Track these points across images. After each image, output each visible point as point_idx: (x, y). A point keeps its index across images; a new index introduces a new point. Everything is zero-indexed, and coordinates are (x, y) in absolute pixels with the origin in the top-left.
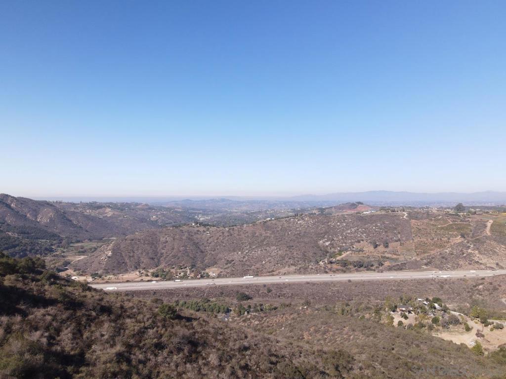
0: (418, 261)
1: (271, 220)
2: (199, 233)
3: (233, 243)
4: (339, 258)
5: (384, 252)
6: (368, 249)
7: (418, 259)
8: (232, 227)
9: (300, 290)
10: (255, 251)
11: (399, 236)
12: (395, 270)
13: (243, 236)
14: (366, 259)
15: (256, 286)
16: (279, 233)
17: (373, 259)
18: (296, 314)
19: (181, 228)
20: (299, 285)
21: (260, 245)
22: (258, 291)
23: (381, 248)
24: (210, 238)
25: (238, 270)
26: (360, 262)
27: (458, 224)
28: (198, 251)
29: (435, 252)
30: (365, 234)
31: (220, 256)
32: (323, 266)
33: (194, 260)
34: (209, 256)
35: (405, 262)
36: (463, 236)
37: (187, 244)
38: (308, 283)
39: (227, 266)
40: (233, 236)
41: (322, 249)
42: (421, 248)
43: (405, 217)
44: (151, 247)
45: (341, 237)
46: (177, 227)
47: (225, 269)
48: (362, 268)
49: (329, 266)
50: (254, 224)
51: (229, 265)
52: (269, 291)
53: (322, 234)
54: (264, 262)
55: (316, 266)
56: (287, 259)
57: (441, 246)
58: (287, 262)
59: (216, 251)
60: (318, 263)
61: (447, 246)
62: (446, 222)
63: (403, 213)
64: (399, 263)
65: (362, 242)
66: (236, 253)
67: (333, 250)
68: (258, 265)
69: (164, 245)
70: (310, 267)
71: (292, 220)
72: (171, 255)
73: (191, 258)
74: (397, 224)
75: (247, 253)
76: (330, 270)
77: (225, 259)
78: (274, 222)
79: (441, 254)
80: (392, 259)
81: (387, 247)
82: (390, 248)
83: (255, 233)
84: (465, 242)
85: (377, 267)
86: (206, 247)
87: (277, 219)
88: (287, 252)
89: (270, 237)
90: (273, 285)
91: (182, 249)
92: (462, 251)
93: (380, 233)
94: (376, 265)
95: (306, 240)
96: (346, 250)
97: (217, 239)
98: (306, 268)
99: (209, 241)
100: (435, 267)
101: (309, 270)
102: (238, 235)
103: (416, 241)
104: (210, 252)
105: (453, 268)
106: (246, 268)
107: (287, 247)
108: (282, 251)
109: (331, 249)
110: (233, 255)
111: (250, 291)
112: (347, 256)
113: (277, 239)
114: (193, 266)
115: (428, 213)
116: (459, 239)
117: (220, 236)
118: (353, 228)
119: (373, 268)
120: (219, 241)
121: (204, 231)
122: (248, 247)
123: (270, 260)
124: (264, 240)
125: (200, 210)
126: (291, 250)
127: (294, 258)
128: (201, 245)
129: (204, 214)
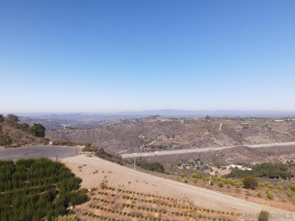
0: (189, 145)
1: (111, 125)
2: (69, 133)
3: (90, 138)
4: (150, 144)
5: (172, 141)
6: (165, 139)
7: (189, 143)
8: (89, 130)
10: (104, 142)
11: (180, 132)
12: (178, 149)
13: (95, 134)
14: (164, 144)
16: (116, 132)
17: (167, 144)
19: (57, 131)
21: (106, 139)
23: (171, 139)
24: (76, 136)
26: (161, 146)
27: (207, 126)
29: (197, 139)
30: (163, 132)
32: (142, 149)
35: (183, 145)
36: (209, 131)
40: (89, 134)
41: (141, 140)
42: (191, 138)
43: (182, 122)
45: (150, 134)
46: (54, 130)
48: (162, 149)
49: (145, 149)
50: (102, 127)
53: (140, 132)
54: (109, 148)
55: (138, 149)
56: (122, 146)
57: (199, 137)
58: (122, 147)
60: (139, 147)
61: (202, 137)
62: (202, 124)
63: (182, 120)
64: (180, 146)
65: (161, 135)
67: (146, 140)
70: (135, 149)
71: (123, 125)
74: (179, 126)
75: (99, 144)
76: (146, 150)
78: (113, 126)
79: (199, 140)
80: (176, 144)
81: (174, 138)
82: (175, 138)
83: (103, 133)
84: (210, 134)
85: (169, 148)
87: (115, 124)
88: (122, 142)
89: (111, 135)
92: (209, 138)
93: (170, 131)
94: (169, 147)
95: (132, 135)
96: (153, 140)
99: (75, 138)
100: (197, 147)
101: (134, 151)
102: (93, 134)
103: (188, 134)
105: (205, 147)
107: (122, 139)
108: (119, 142)
109: (145, 140)
112: (154, 143)
113: (115, 135)
115: (193, 120)
116: (207, 133)
117: (82, 135)
118: (157, 128)
119: (167, 149)
120: (82, 138)
121: (72, 132)
122: (99, 140)
123: (112, 147)
124: (108, 136)
125: (63, 121)
126: (124, 141)
127: (126, 145)
128: (70, 140)
129: (66, 123)
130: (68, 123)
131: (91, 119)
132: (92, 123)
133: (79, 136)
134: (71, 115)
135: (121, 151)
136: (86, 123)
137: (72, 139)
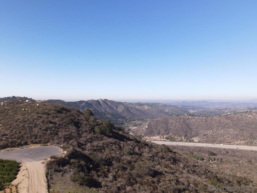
1: (231, 114)
2: (189, 119)
3: (208, 125)
8: (207, 117)
9: (247, 154)
10: (220, 131)
13: (213, 122)
15: (219, 149)
16: (235, 122)
18: (238, 164)
19: (180, 117)
20: (246, 151)
21: (224, 127)
22: (221, 152)
24: (195, 122)
25: (210, 140)
28: (188, 128)
31: (200, 131)
33: (186, 132)
34: (194, 131)
37: (183, 124)
38: (252, 151)
39: (204, 137)
40: (207, 122)
44: (165, 125)
46: (178, 116)
47: (203, 138)
50: (220, 116)
51: (205, 137)
52: (227, 152)
54: (225, 137)
56: (240, 137)
58: (239, 138)
59: (198, 129)
66: (209, 131)
68: (221, 138)
69: (171, 124)
70: (255, 142)
71: (244, 114)
72: (175, 129)
73: (185, 131)
75: (215, 131)
77: (203, 134)
78: (232, 115)
83: (221, 121)
86: (192, 126)
87: (235, 113)
88: (240, 133)
89: (229, 124)
90: (230, 149)
91: (180, 127)
95: (253, 126)
97: (199, 123)
98: (252, 143)
99: (194, 124)
101: (254, 144)
102: (210, 121)
104: (195, 129)
106: (214, 139)
107: (240, 130)
108: (236, 132)
110: (207, 132)
111: (216, 151)
113: (234, 125)
114: (186, 136)
117: (200, 121)
120: (200, 124)
121: (192, 119)
122: (216, 128)
123: (229, 136)
124: (225, 125)
125: (191, 107)
126: (243, 131)
127: (244, 136)
128: (190, 126)
129: (193, 109)
130: (195, 110)
131: (217, 106)
132: (217, 110)
133: (198, 122)
134: (198, 102)
135: (238, 142)
136: (212, 110)
137: (191, 125)
